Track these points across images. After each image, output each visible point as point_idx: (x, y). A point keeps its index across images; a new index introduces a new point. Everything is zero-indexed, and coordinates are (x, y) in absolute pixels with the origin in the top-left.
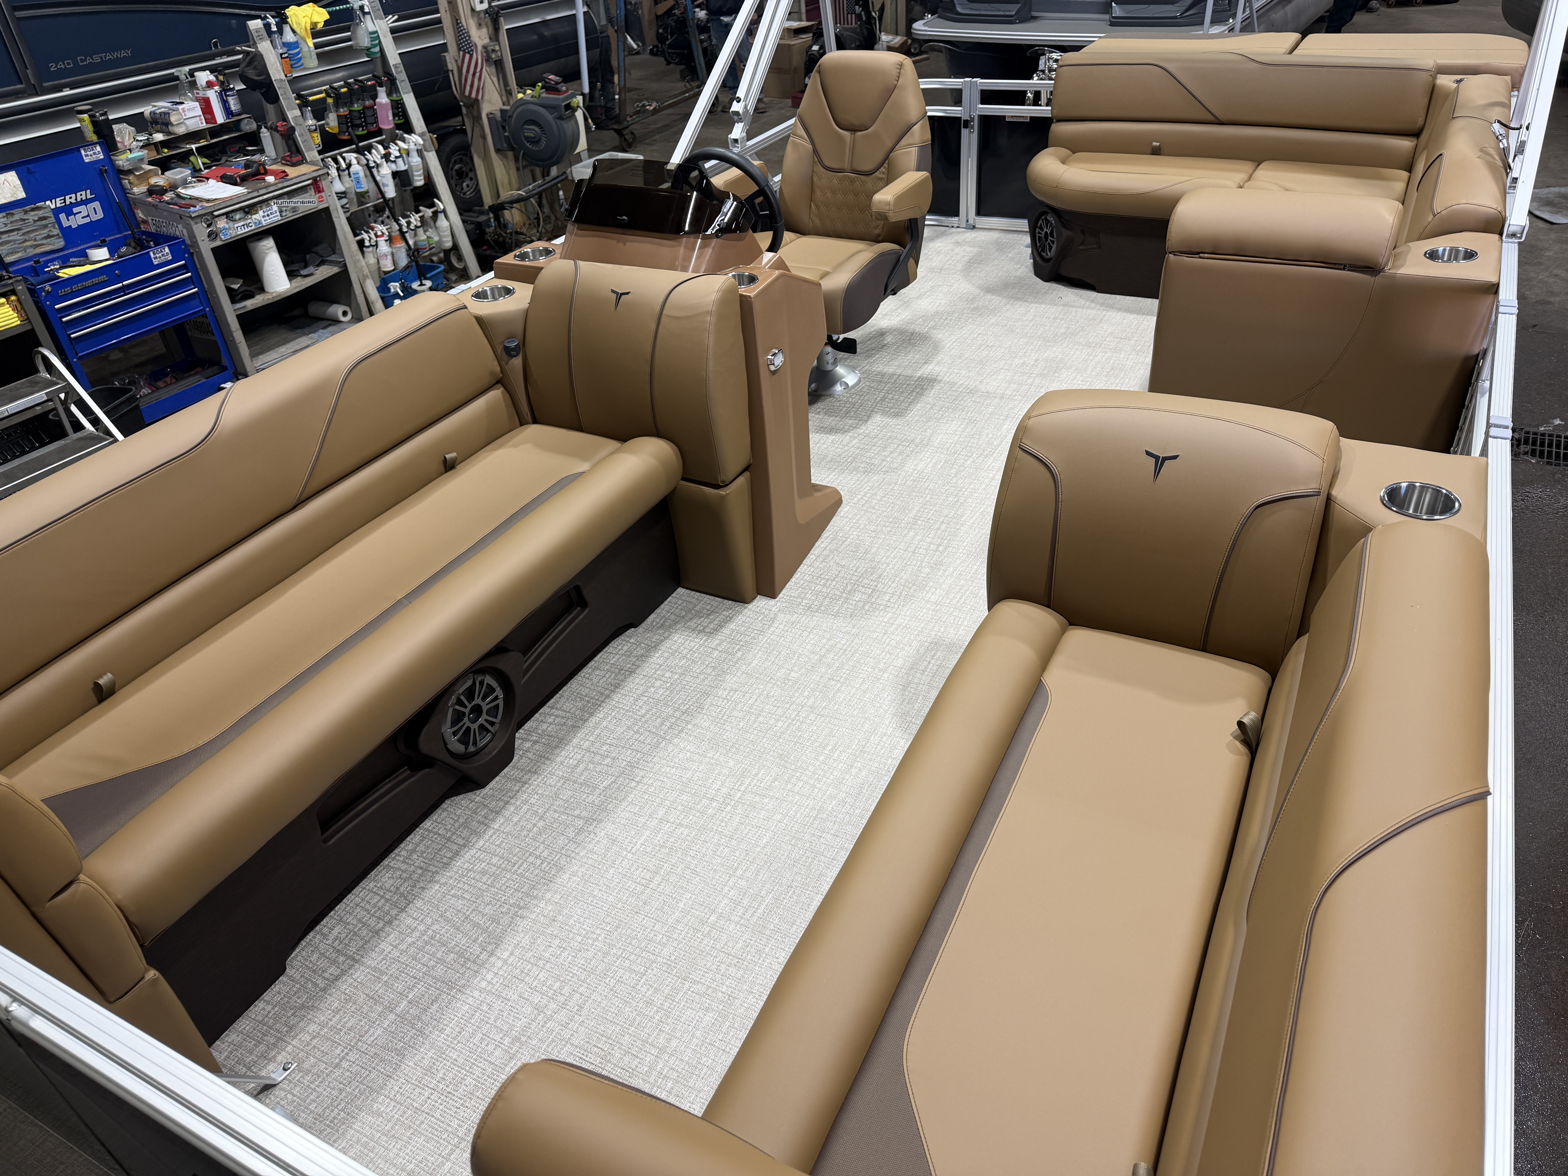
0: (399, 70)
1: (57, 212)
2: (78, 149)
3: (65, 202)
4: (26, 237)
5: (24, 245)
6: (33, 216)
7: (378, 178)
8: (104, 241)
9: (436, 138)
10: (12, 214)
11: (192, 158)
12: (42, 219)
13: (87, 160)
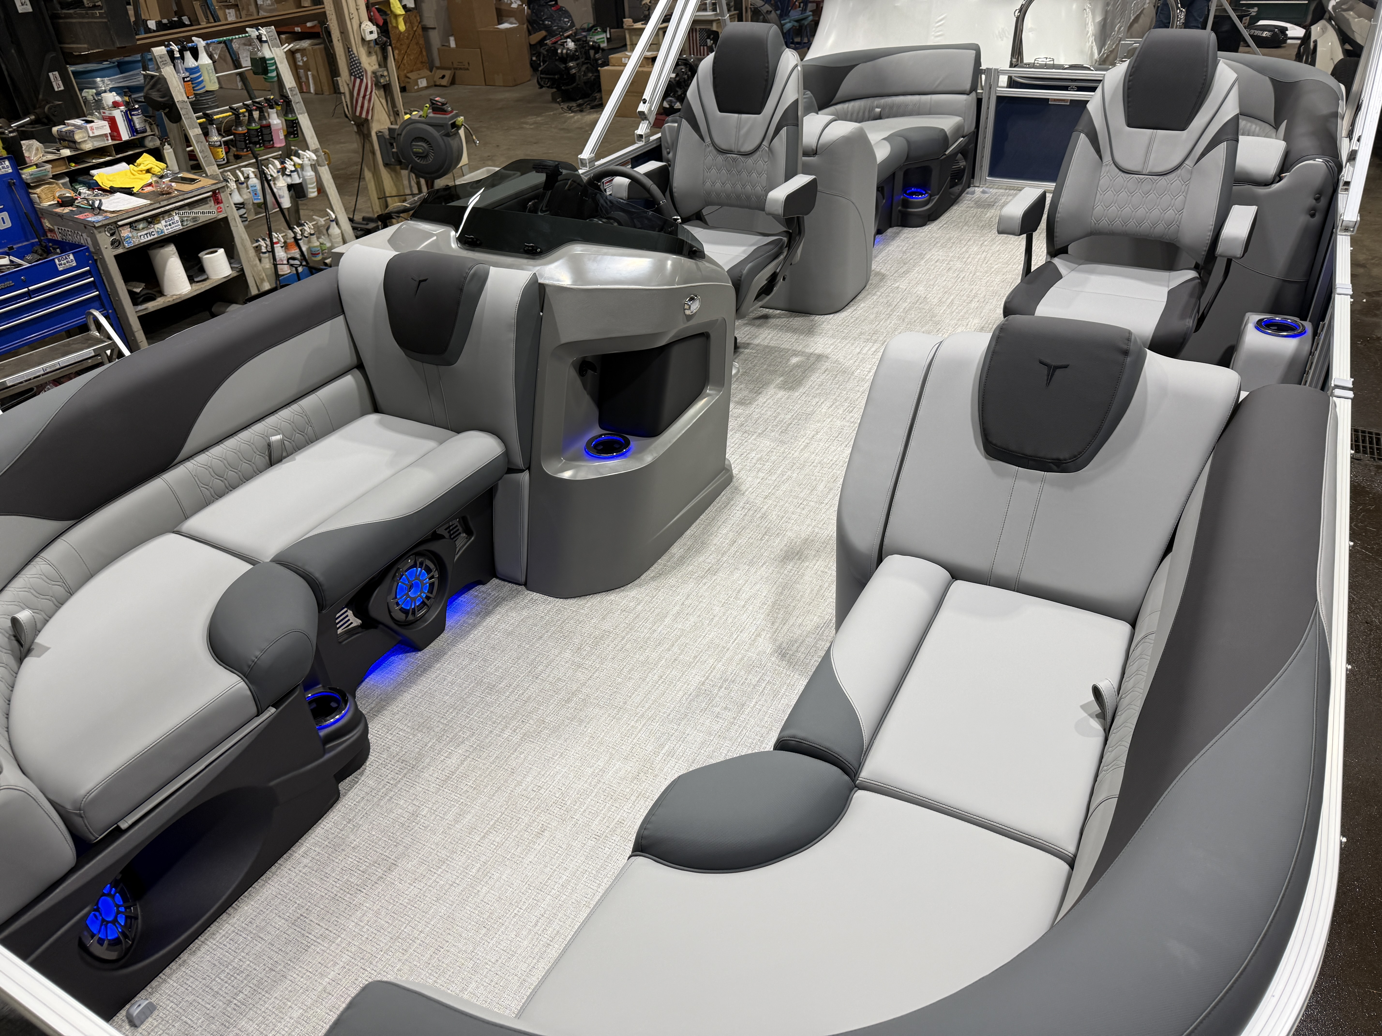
0: (294, 93)
8: (11, 248)
9: (328, 154)
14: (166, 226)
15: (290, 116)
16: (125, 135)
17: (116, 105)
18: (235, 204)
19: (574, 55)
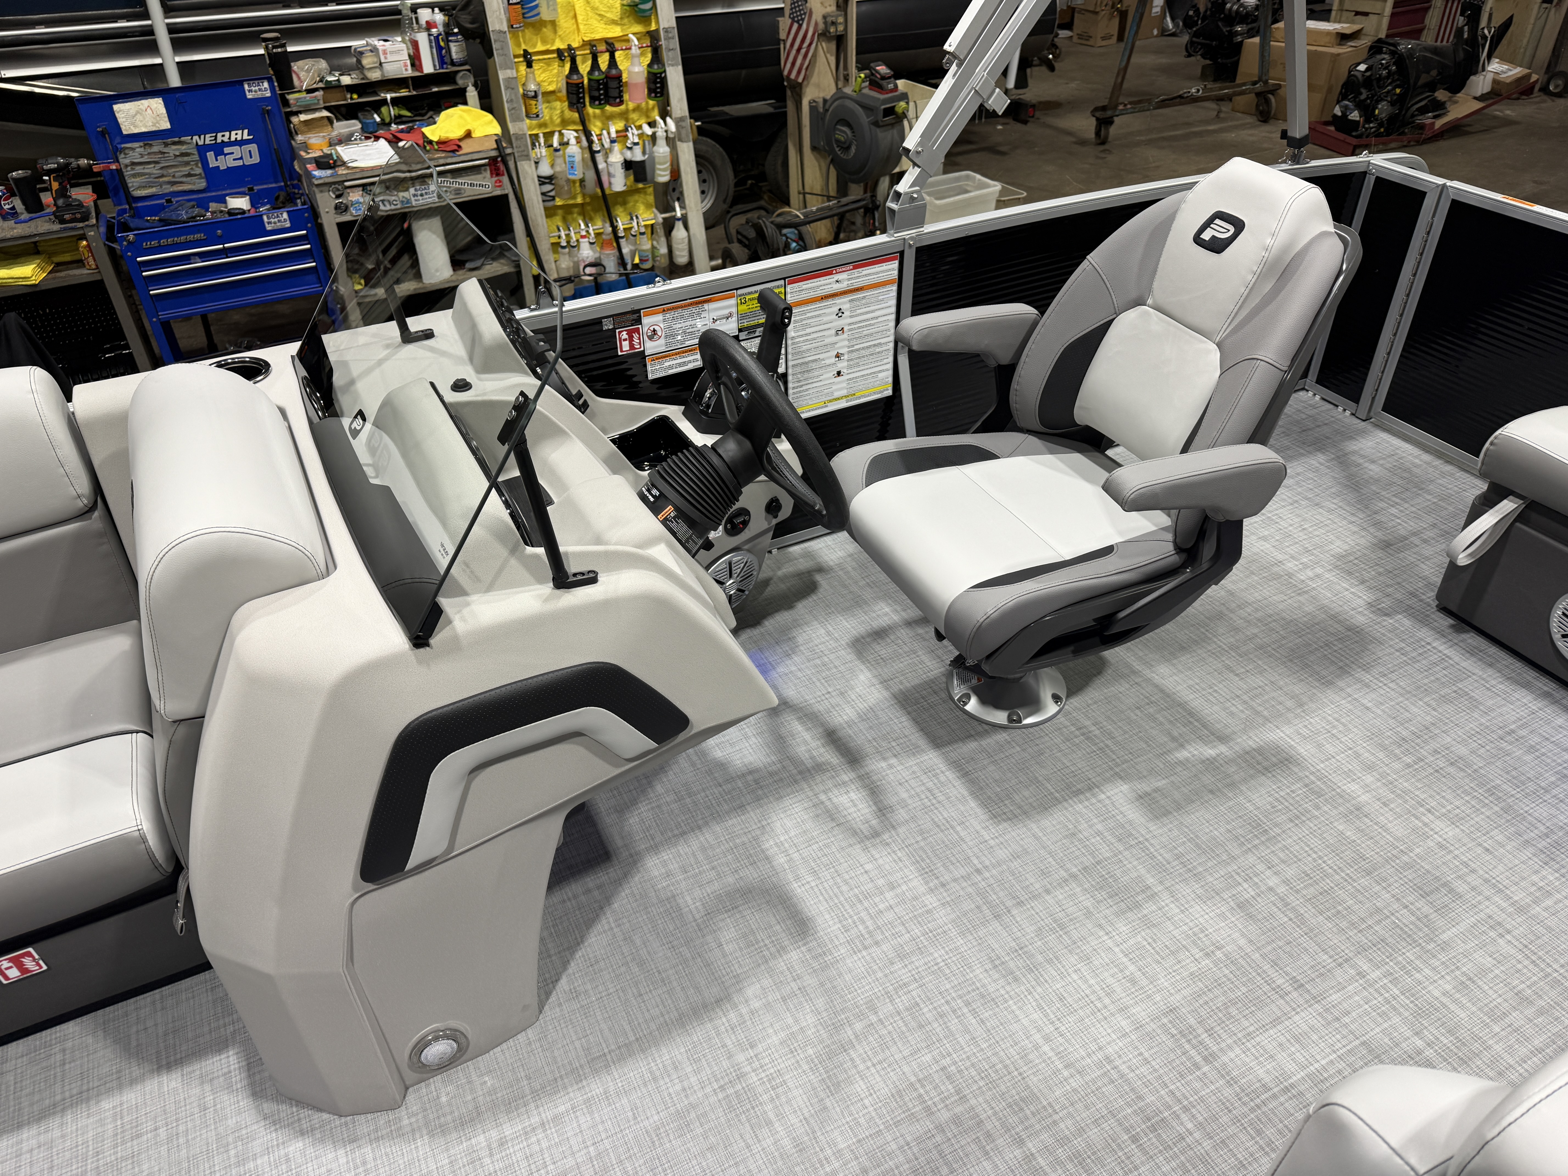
0: (670, 35)
1: (202, 150)
2: (241, 83)
3: (216, 139)
4: (164, 172)
5: (161, 180)
6: (174, 150)
7: (601, 166)
8: (251, 189)
9: (698, 127)
10: (151, 145)
11: (384, 109)
12: (183, 155)
13: (250, 96)
14: (415, 195)
15: (656, 67)
16: (428, 67)
17: (430, 25)
18: (539, 177)
19: (1248, 15)
